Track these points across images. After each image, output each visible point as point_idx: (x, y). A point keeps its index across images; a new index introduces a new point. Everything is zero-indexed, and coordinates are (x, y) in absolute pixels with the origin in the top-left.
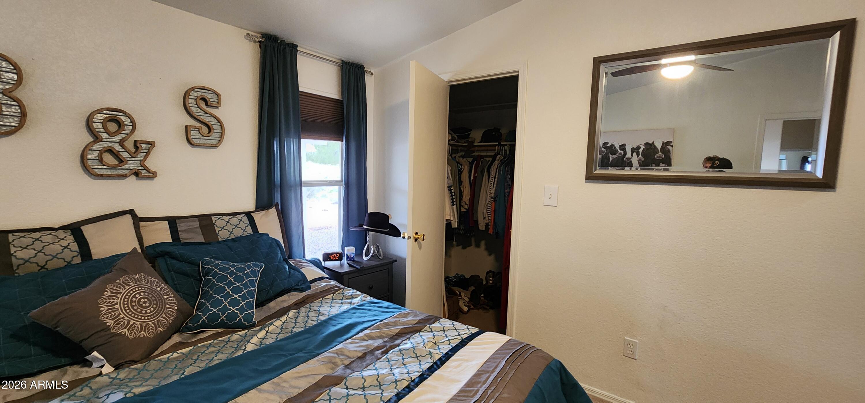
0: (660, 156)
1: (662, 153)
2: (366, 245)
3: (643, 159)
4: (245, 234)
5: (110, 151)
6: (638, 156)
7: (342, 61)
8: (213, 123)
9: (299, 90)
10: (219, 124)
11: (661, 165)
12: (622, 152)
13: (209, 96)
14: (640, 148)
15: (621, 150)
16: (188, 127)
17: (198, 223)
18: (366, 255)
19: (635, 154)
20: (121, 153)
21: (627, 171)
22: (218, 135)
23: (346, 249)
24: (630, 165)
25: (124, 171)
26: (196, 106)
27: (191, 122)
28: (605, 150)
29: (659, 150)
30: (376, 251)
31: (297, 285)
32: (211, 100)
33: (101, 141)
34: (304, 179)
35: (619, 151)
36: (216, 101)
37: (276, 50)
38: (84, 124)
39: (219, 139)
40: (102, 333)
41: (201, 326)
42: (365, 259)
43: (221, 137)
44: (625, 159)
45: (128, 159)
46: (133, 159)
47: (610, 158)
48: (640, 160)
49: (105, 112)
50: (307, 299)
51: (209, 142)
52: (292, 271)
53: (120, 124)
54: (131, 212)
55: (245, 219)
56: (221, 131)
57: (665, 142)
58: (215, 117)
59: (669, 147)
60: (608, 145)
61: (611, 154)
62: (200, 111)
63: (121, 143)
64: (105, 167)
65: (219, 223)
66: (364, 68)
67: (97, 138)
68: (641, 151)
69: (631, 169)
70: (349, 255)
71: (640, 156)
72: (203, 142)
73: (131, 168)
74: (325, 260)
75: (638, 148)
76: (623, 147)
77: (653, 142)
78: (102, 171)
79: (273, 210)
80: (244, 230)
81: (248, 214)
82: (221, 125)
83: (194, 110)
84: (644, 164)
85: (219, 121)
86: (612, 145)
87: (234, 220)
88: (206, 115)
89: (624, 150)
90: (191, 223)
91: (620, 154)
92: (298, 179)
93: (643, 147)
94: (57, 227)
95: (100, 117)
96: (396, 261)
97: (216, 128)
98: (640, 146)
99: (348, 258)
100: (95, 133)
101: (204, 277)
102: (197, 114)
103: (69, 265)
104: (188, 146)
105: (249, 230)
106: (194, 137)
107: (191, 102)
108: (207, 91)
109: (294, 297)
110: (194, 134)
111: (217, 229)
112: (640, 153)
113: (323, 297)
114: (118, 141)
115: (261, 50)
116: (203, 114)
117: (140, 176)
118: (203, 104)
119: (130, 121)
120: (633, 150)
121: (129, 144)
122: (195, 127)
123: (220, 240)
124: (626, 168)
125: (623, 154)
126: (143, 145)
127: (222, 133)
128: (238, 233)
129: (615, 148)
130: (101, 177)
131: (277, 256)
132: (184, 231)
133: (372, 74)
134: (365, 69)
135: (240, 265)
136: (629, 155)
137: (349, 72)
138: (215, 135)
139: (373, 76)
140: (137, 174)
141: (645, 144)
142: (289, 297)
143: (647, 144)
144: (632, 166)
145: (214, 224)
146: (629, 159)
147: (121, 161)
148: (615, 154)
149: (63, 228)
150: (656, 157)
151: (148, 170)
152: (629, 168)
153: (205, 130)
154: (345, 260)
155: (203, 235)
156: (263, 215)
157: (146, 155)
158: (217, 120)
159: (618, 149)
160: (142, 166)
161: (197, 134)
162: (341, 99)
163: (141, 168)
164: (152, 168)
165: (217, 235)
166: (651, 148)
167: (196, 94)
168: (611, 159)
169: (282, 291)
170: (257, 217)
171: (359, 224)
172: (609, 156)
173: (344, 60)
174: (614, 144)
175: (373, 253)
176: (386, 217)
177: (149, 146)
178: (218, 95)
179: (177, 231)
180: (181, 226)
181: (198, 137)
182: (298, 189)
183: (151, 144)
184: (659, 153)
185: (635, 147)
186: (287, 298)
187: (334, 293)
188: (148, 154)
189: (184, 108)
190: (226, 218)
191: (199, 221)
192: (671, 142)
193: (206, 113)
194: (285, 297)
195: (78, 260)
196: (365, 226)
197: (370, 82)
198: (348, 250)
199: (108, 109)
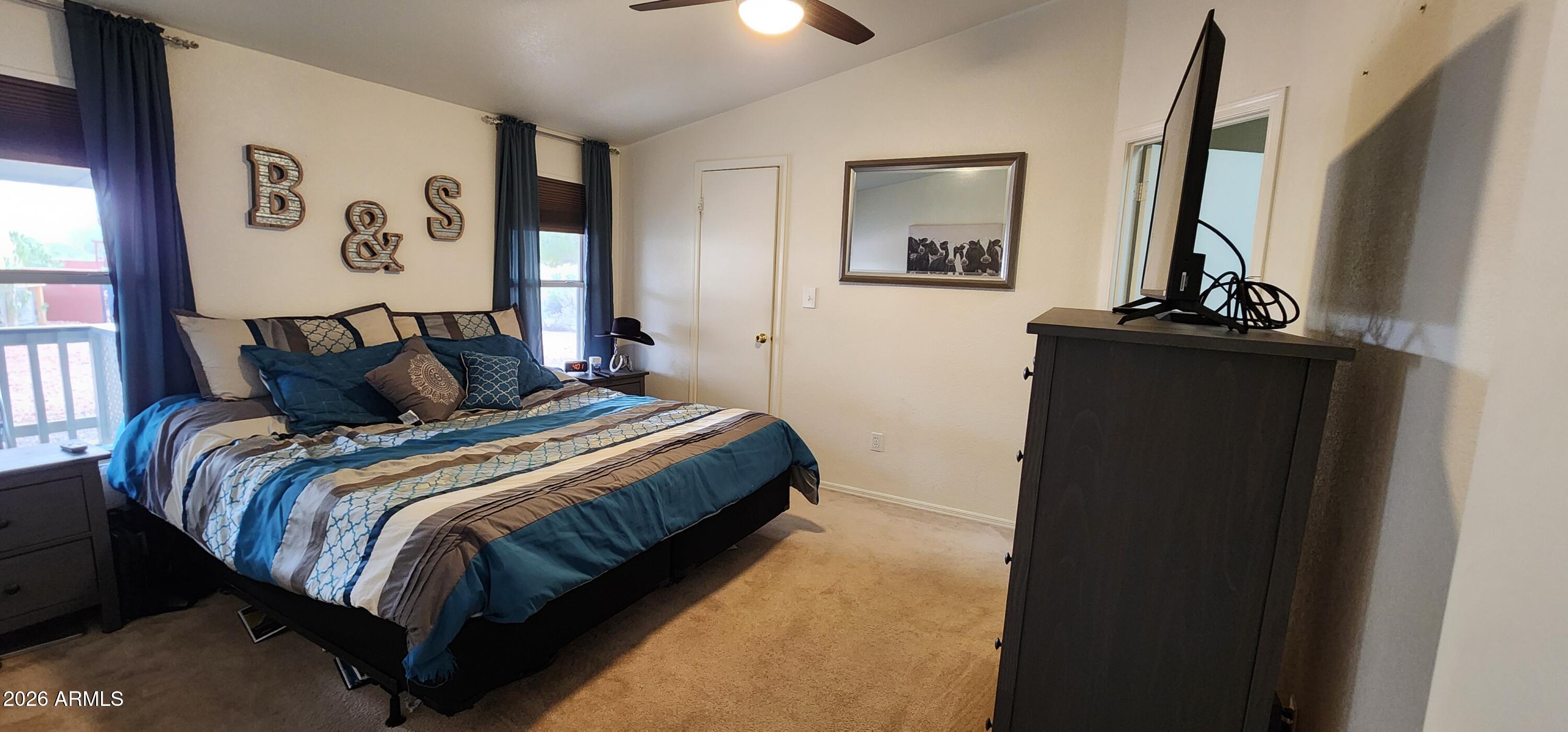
0: (986, 260)
1: (989, 256)
2: (614, 356)
3: (967, 262)
4: (488, 334)
5: (366, 244)
6: (962, 258)
7: (584, 139)
8: (453, 215)
9: (538, 175)
10: (458, 215)
11: (989, 271)
12: (944, 252)
13: (451, 186)
14: (964, 247)
15: (942, 249)
16: (431, 219)
17: (442, 320)
18: (614, 367)
19: (958, 255)
20: (375, 246)
21: (950, 276)
22: (458, 227)
23: (591, 359)
24: (953, 270)
25: (376, 264)
26: (438, 196)
27: (433, 214)
28: (923, 248)
29: (986, 250)
30: (626, 362)
31: (550, 383)
32: (452, 190)
33: (360, 234)
34: (542, 278)
35: (940, 250)
36: (456, 190)
37: (514, 131)
38: (344, 216)
39: (459, 231)
40: (415, 396)
41: (477, 406)
42: (613, 370)
43: (461, 229)
44: (947, 261)
45: (380, 252)
46: (384, 252)
47: (930, 259)
48: (964, 263)
49: (362, 205)
50: (563, 394)
51: (450, 234)
52: (542, 371)
53: (372, 217)
54: (383, 305)
55: (486, 318)
56: (460, 223)
57: (992, 241)
58: (456, 209)
59: (997, 248)
60: (928, 242)
61: (931, 255)
62: (441, 201)
63: (374, 236)
64: (362, 260)
65: (462, 321)
66: (609, 146)
67: (354, 231)
68: (965, 251)
69: (954, 274)
70: (594, 365)
71: (964, 258)
72: (444, 234)
73: (383, 261)
74: (567, 371)
75: (962, 247)
76: (944, 245)
77: (979, 241)
78: (359, 263)
79: (512, 311)
80: (487, 330)
81: (487, 314)
82: (461, 217)
83: (436, 201)
84: (968, 270)
85: (459, 212)
86: (932, 242)
87: (476, 319)
88: (448, 206)
89: (946, 249)
90: (435, 320)
91: (942, 254)
92: (536, 278)
93: (967, 247)
94: (326, 316)
95: (358, 210)
96: (648, 373)
97: (456, 219)
98: (964, 245)
99: (593, 368)
100: (354, 226)
101: (468, 367)
102: (439, 205)
103: (348, 350)
104: (429, 238)
105: (491, 331)
106: (436, 230)
107: (432, 193)
108: (447, 181)
109: (550, 393)
110: (435, 226)
111: (461, 328)
112: (965, 253)
113: (579, 394)
114: (372, 233)
115: (498, 132)
116: (445, 206)
117: (390, 269)
118: (443, 194)
119: (381, 213)
120: (958, 250)
121: (380, 236)
122: (437, 219)
123: (466, 338)
124: (949, 273)
125: (944, 254)
126: (393, 238)
127: (461, 225)
128: (481, 332)
129: (935, 246)
130: (359, 269)
131: (527, 356)
132: (431, 327)
133: (618, 153)
134: (610, 148)
135: (501, 358)
136: (951, 256)
137: (591, 152)
138: (455, 226)
139: (619, 155)
140: (387, 268)
141: (970, 242)
142: (545, 392)
143: (972, 243)
144: (955, 271)
145: (457, 322)
146: (951, 261)
147: (374, 254)
148: (936, 254)
149: (331, 317)
150: (982, 260)
151: (397, 265)
152: (952, 273)
153: (446, 222)
154: (590, 372)
155: (449, 332)
156: (502, 316)
157: (394, 248)
158: (457, 211)
159: (939, 248)
160: (391, 259)
161: (439, 226)
162: (581, 183)
163: (391, 261)
164: (400, 262)
165: (461, 333)
166: (976, 248)
167: (438, 185)
168: (931, 261)
169: (537, 388)
170: (496, 316)
171: (605, 332)
172: (928, 257)
173: (585, 137)
174: (934, 240)
175: (622, 365)
176: (637, 324)
177: (397, 238)
178: (458, 185)
179: (425, 327)
180: (428, 323)
181: (440, 230)
182: (537, 289)
183: (399, 237)
184: (985, 255)
185: (959, 246)
186: (543, 394)
187: (589, 391)
188: (396, 247)
189: (425, 200)
190: (468, 317)
191: (444, 318)
192: (1000, 241)
193: (447, 204)
194: (541, 393)
195: (354, 347)
196: (614, 332)
197: (615, 162)
198: (594, 360)
199: (365, 202)
